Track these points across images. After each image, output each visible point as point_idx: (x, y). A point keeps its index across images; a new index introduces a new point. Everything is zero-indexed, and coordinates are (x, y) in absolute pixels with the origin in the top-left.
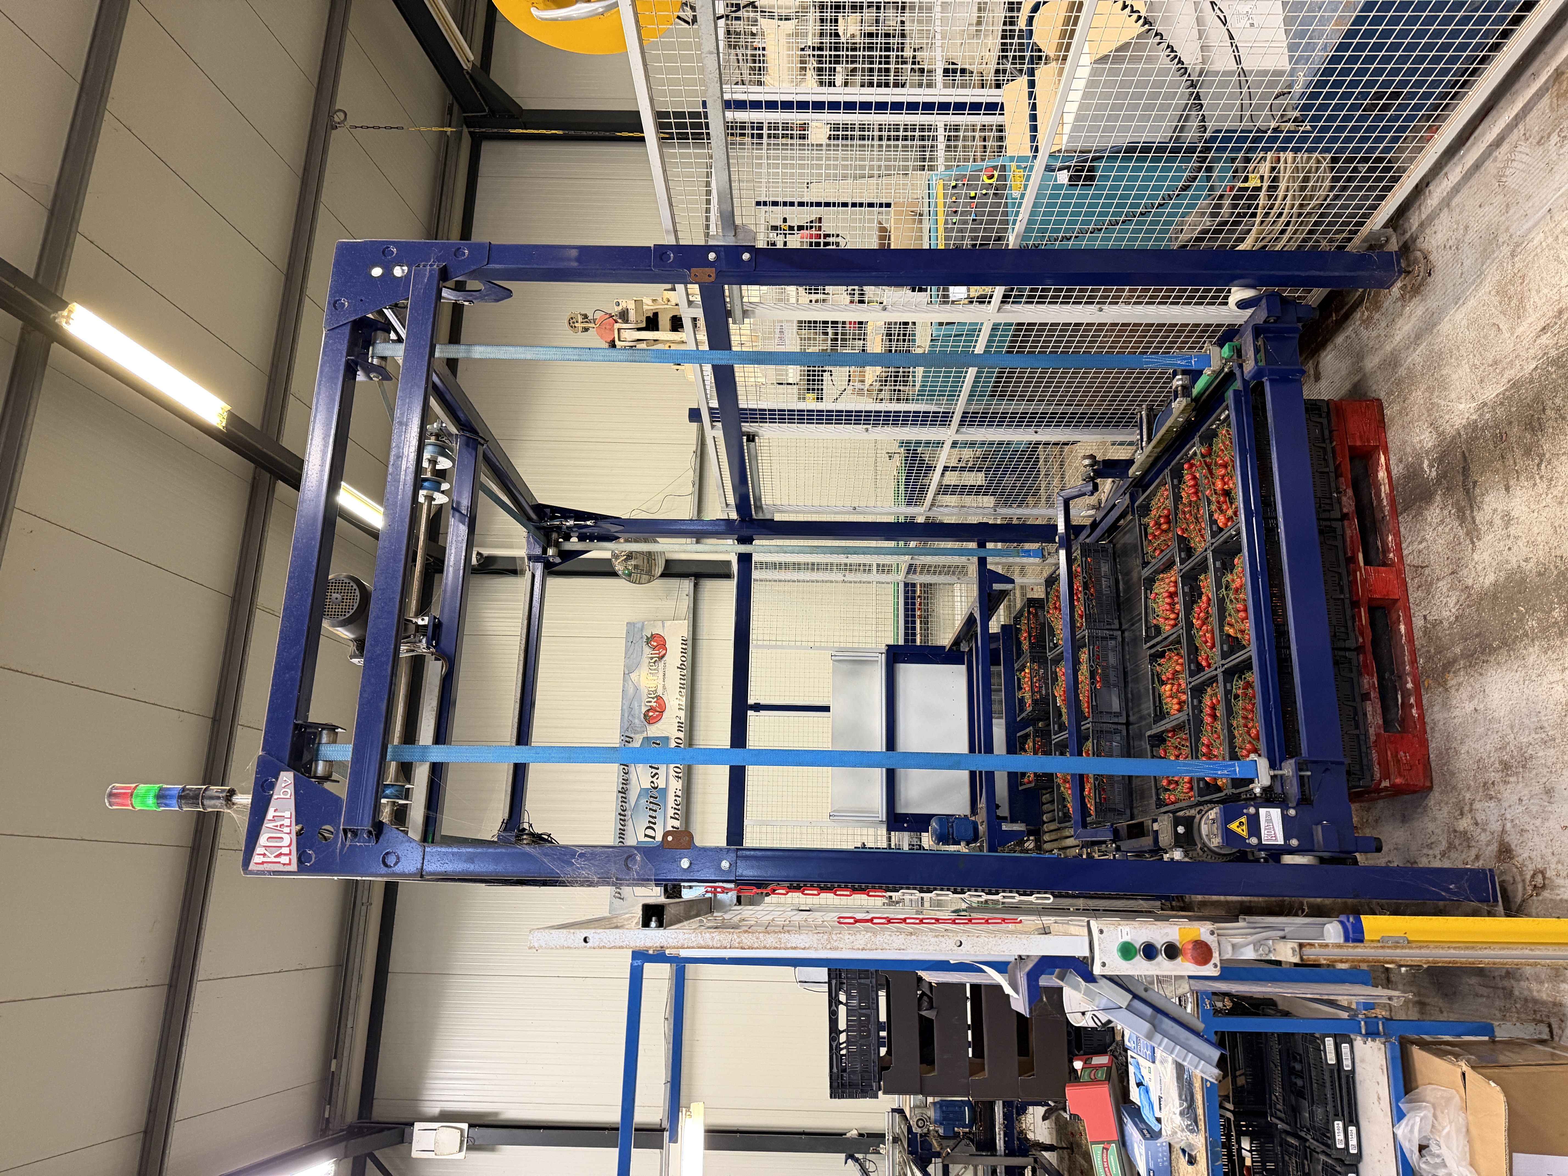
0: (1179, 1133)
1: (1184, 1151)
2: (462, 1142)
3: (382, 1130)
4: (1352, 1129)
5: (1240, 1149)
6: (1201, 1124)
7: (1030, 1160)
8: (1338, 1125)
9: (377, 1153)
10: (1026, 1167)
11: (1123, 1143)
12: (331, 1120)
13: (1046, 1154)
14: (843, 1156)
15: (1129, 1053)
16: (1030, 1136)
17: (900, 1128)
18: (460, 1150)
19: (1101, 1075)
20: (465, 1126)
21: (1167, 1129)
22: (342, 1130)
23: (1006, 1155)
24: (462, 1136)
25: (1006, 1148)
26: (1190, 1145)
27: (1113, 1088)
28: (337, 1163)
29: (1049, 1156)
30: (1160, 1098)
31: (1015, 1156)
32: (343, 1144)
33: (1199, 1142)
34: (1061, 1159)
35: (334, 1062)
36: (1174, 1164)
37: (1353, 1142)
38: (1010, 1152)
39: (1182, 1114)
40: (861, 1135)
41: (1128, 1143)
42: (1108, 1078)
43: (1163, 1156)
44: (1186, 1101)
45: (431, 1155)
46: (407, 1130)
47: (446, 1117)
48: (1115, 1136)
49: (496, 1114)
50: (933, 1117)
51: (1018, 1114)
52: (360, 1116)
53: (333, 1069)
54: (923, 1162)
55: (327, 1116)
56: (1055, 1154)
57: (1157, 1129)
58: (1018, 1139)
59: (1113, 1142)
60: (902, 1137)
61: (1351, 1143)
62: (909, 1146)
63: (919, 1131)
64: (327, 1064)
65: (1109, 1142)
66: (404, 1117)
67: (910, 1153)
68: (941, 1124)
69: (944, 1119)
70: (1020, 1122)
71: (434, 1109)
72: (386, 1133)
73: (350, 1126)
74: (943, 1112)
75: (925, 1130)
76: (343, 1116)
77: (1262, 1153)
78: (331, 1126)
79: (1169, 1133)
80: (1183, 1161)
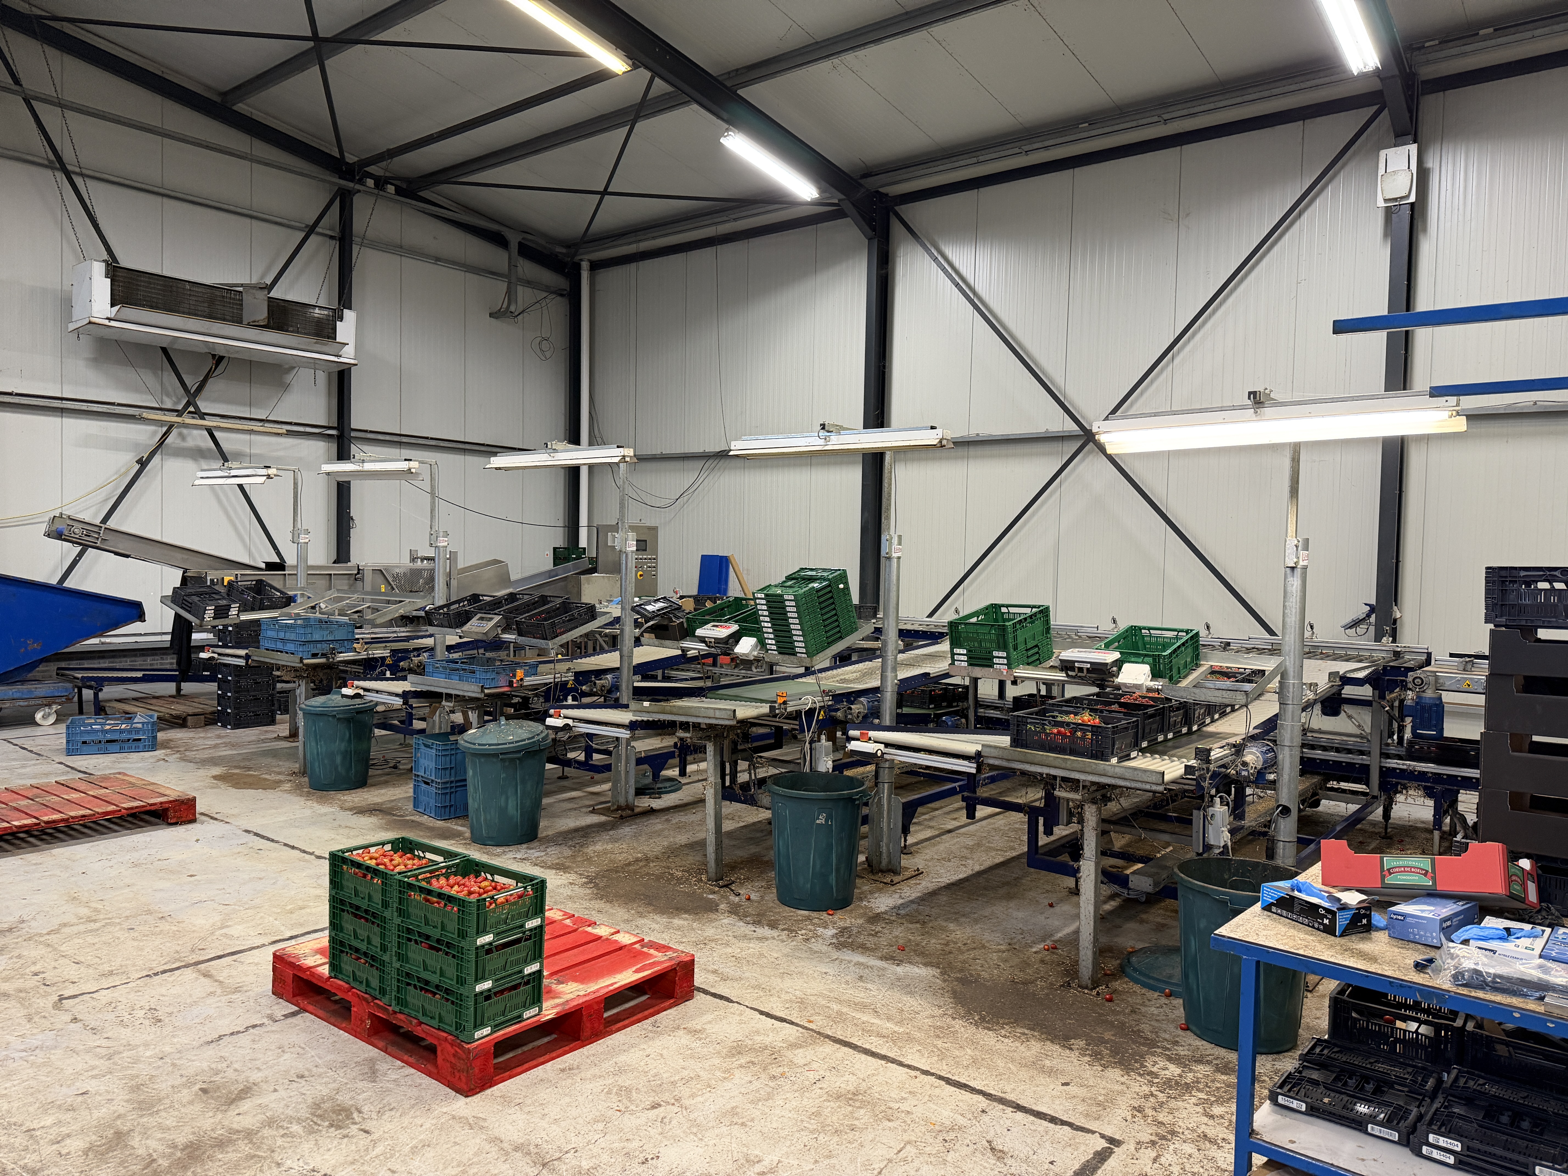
0: (1453, 963)
1: (1431, 961)
2: (1395, 199)
3: (1410, 111)
4: (1451, 1160)
5: (1421, 1022)
6: (1464, 991)
7: (1376, 792)
8: (1457, 1147)
9: (1386, 111)
10: (1368, 786)
11: (1431, 895)
12: (1423, 51)
13: (1380, 811)
14: (1373, 602)
15: (1548, 930)
16: (1400, 798)
17: (1409, 660)
18: (1386, 200)
19: (1516, 888)
20: (1412, 199)
21: (1456, 948)
22: (1410, 68)
23: (1381, 768)
24: (1402, 198)
25: (1388, 769)
26: (1438, 971)
27: (1500, 900)
28: (1377, 73)
29: (1378, 813)
30: (1494, 952)
31: (1380, 777)
32: (1396, 72)
33: (1443, 981)
34: (1374, 824)
35: (1491, 30)
36: (1412, 945)
37: (1436, 1154)
38: (1385, 773)
39: (1477, 972)
40: (1395, 621)
41: (1432, 900)
42: (1512, 896)
43: (1421, 936)
44: (1494, 982)
45: (1381, 171)
46: (1410, 137)
47: (1423, 177)
48: (1441, 888)
49: (1425, 230)
50: (1424, 695)
51: (1425, 788)
52: (1424, 82)
53: (1482, 32)
54: (1375, 680)
55: (1427, 44)
56: (1381, 819)
57: (1453, 937)
58: (1397, 783)
59: (1435, 883)
60: (1401, 661)
61: (1435, 1151)
62: (1392, 667)
63: (1410, 679)
64: (1484, 24)
65: (1434, 879)
66: (1425, 129)
67: (1385, 668)
68: (1417, 703)
69: (1423, 708)
70: (1417, 788)
71: (1431, 163)
72: (1407, 115)
73: (1414, 74)
74: (1430, 707)
75: (1410, 686)
76: (1428, 62)
77: (1412, 1043)
78: (1417, 53)
79: (1452, 951)
80: (1419, 958)
